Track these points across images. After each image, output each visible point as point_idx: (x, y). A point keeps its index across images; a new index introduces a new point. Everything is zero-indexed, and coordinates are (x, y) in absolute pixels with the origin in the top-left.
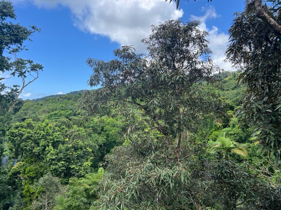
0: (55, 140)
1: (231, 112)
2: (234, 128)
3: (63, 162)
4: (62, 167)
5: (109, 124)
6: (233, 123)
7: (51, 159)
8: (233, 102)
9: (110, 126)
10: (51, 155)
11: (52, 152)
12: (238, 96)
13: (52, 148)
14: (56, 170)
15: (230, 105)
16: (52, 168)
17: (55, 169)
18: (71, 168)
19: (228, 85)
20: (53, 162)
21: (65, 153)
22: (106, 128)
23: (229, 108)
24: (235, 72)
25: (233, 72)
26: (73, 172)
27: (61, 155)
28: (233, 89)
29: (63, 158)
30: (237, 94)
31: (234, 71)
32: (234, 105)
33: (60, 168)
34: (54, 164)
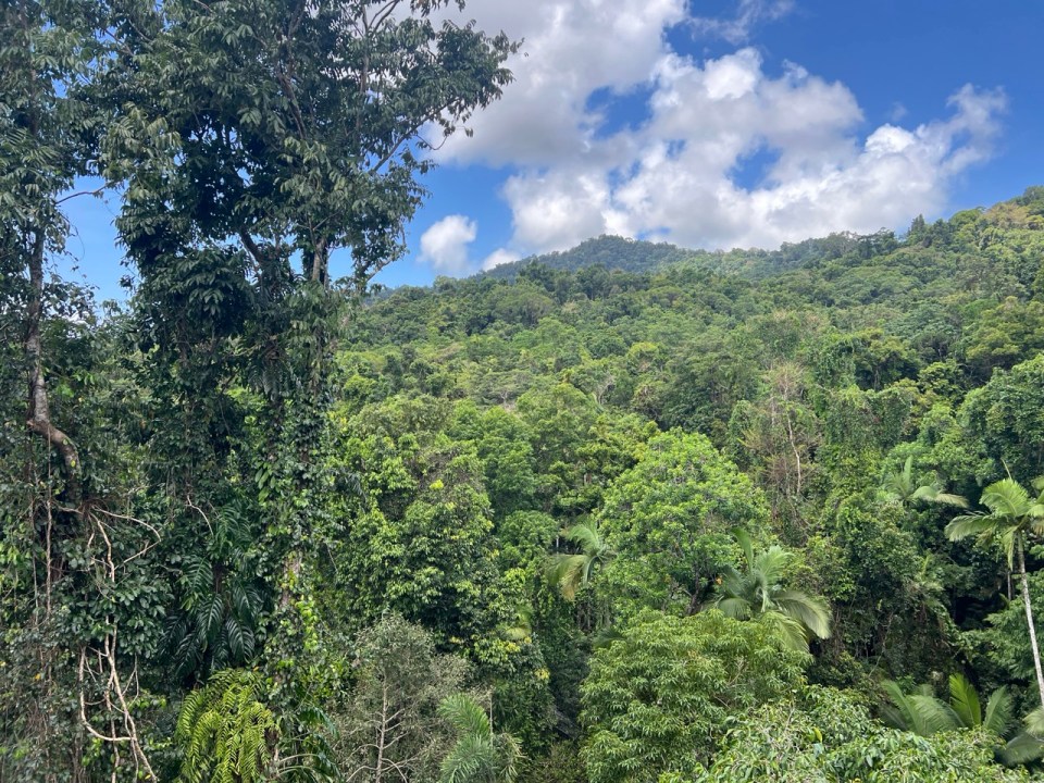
0: (392, 485)
1: (910, 385)
2: (938, 445)
3: (431, 570)
4: (431, 586)
5: (494, 429)
6: (933, 424)
7: (388, 557)
8: (911, 347)
9: (499, 432)
10: (384, 543)
11: (384, 530)
12: (931, 327)
13: (382, 516)
14: (406, 600)
15: (905, 356)
16: (396, 592)
17: (405, 595)
18: (459, 590)
19: (845, 287)
20: (397, 569)
21: (435, 537)
22: (485, 442)
23: (899, 369)
24: (871, 237)
25: (863, 237)
26: (464, 605)
27: (421, 544)
28: (865, 301)
29: (430, 555)
30: (925, 320)
31: (867, 235)
32: (919, 360)
33: (424, 589)
34: (398, 576)
